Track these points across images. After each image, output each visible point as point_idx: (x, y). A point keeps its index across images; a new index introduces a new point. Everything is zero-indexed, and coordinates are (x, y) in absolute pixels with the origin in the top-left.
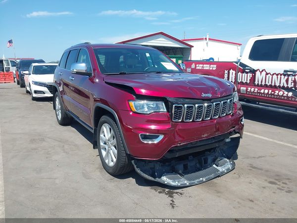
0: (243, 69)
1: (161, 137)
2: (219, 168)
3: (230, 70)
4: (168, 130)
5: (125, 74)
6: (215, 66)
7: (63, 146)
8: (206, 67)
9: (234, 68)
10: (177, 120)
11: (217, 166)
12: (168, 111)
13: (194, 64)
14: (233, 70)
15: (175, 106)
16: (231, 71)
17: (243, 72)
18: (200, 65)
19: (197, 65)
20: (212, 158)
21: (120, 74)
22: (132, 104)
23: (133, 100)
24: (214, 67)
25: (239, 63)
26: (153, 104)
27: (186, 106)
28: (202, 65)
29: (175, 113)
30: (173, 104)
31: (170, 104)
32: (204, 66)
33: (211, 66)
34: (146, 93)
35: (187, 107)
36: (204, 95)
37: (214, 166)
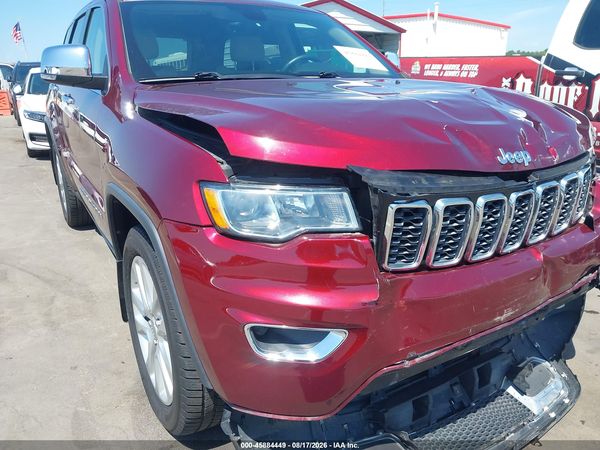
0: (557, 72)
1: (336, 339)
2: (527, 401)
3: (518, 76)
4: (364, 310)
5: (215, 79)
6: (475, 67)
7: (52, 299)
8: (452, 70)
9: (530, 72)
10: (401, 265)
11: (523, 393)
12: (366, 228)
13: (417, 64)
14: (526, 77)
15: (398, 211)
16: (521, 80)
17: (556, 80)
18: (435, 67)
19: (427, 66)
20: (506, 362)
21: (197, 79)
22: (215, 196)
23: (219, 181)
24: (473, 70)
25: (544, 58)
26: (303, 199)
27: (440, 204)
28: (439, 67)
29: (394, 239)
30: (387, 199)
31: (374, 199)
32: (446, 67)
33: (465, 67)
34: (279, 154)
35: (447, 209)
36: (505, 157)
37: (511, 390)
